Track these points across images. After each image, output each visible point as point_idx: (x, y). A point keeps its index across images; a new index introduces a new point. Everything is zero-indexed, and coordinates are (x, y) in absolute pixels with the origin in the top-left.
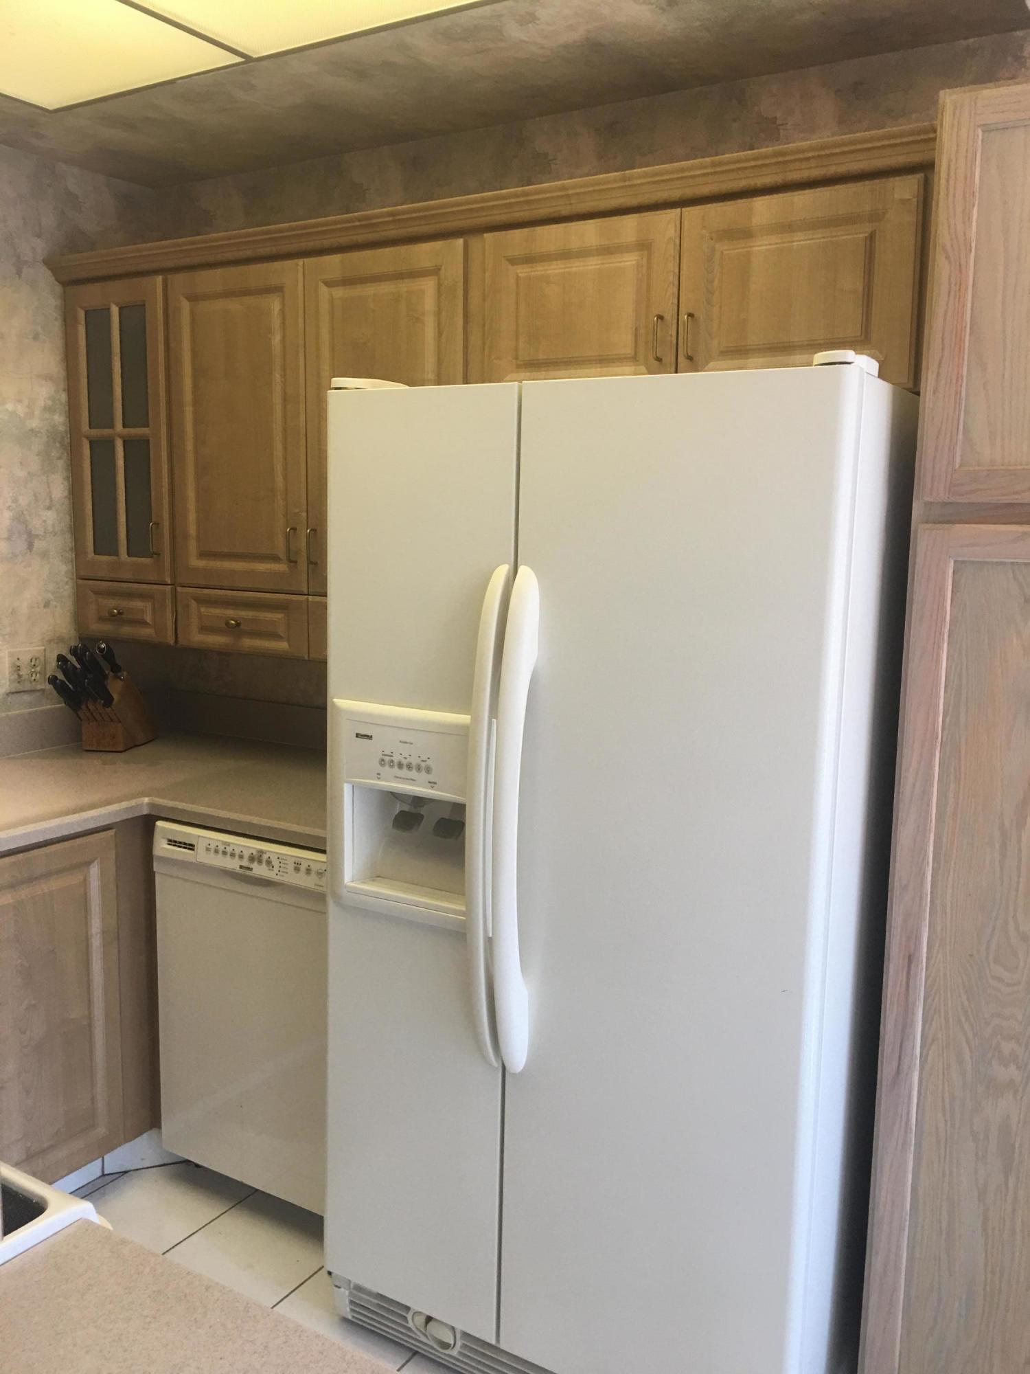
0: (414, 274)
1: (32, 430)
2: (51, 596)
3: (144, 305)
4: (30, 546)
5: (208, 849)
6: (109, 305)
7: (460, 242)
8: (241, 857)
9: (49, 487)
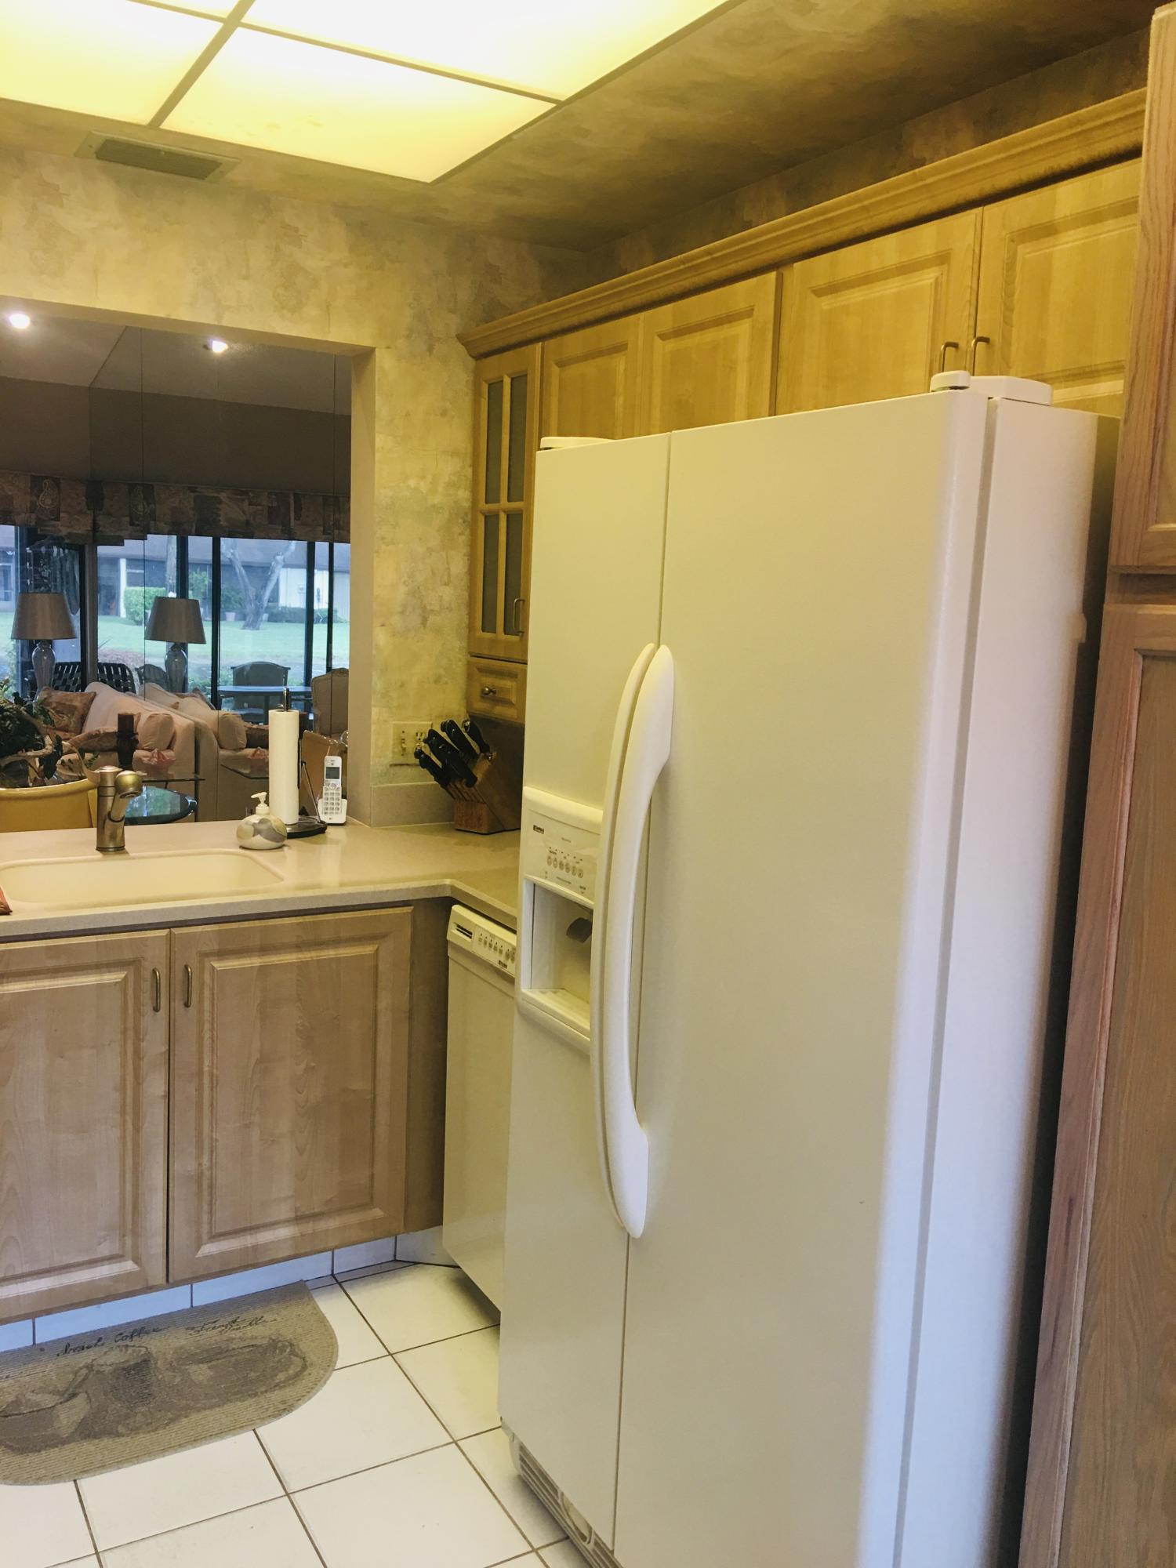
0: (730, 319)
1: (434, 506)
2: (442, 671)
3: (526, 375)
4: (424, 620)
5: (480, 940)
6: (503, 377)
7: (773, 275)
8: (501, 952)
9: (448, 563)
